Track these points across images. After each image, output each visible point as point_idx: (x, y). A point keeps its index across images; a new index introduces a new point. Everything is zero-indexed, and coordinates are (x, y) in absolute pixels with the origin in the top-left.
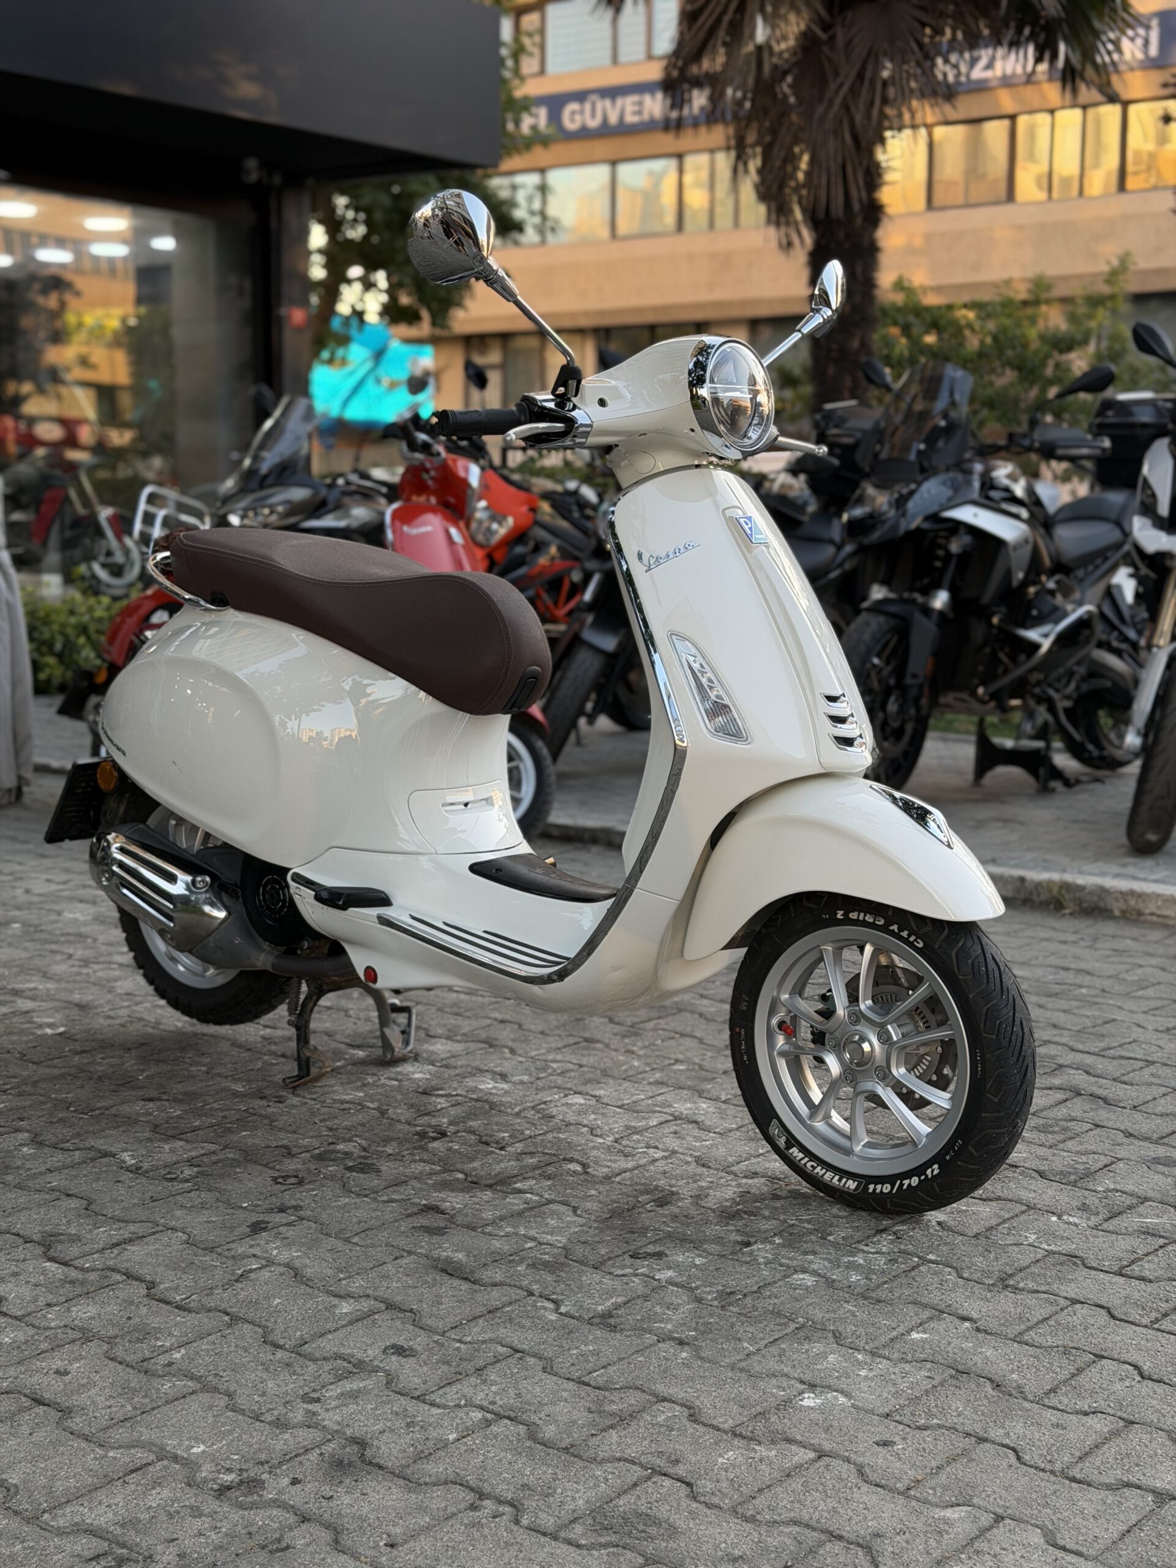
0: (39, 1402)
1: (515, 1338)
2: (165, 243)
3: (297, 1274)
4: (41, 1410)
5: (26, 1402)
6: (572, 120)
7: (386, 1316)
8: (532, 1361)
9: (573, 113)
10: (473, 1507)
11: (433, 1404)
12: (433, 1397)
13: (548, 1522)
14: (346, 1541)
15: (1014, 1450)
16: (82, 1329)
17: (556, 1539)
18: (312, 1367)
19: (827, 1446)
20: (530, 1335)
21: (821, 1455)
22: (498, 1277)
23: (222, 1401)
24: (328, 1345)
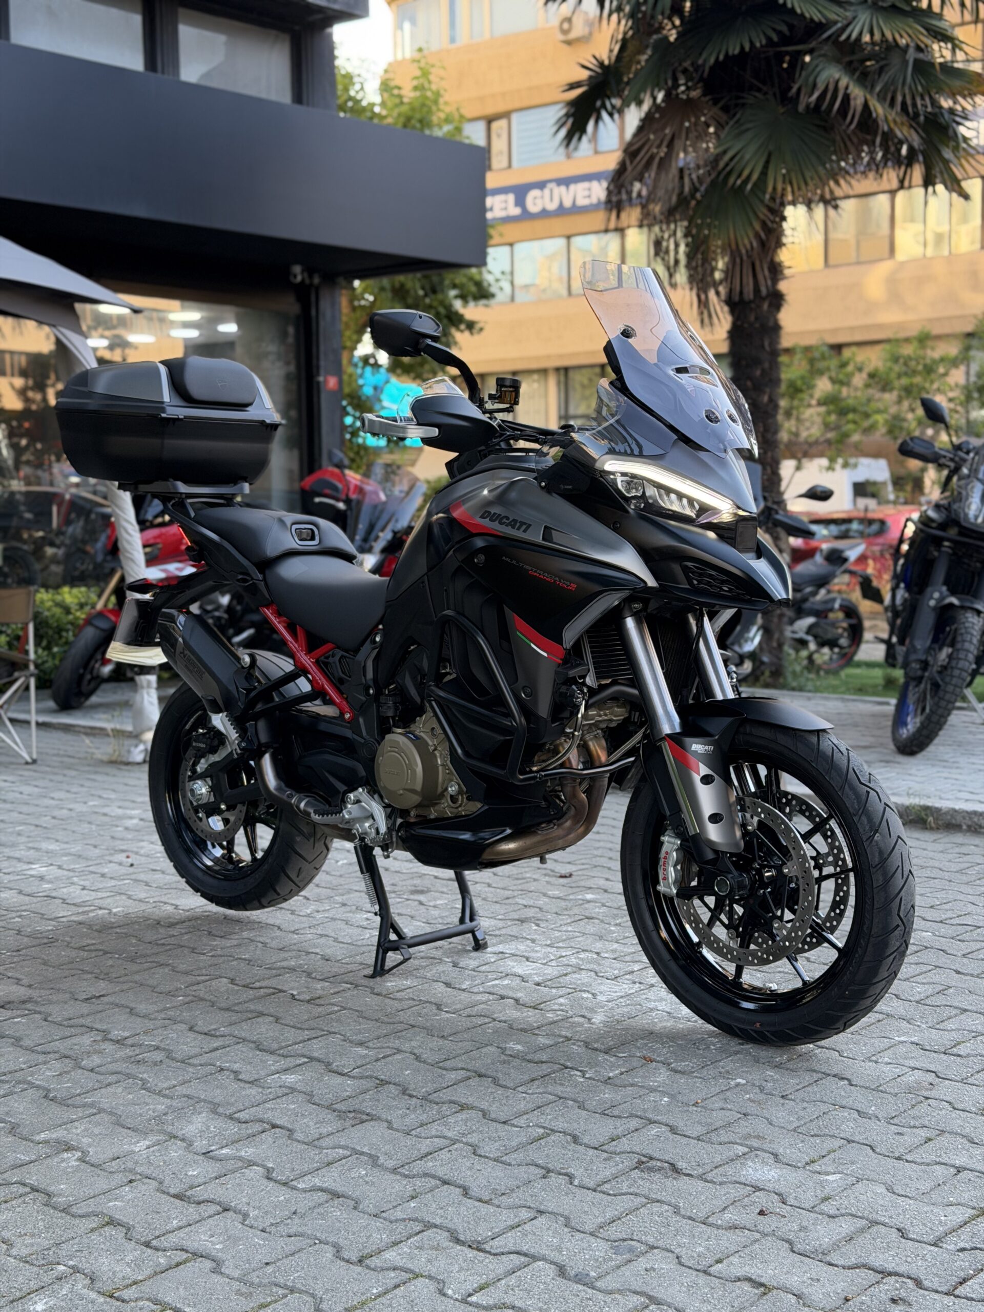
0: (274, 1126)
1: (559, 1090)
2: (229, 328)
3: (418, 1058)
4: (277, 1130)
5: (267, 1126)
6: (535, 204)
7: (477, 1079)
8: (571, 1103)
9: (535, 198)
10: (544, 1177)
11: (513, 1125)
12: (515, 1122)
13: (591, 1184)
14: (471, 1193)
15: (872, 1147)
16: (290, 1088)
17: (595, 1190)
18: (436, 1107)
19: (755, 1145)
20: (568, 1089)
21: (752, 1149)
22: (544, 1058)
23: (386, 1124)
24: (444, 1095)
